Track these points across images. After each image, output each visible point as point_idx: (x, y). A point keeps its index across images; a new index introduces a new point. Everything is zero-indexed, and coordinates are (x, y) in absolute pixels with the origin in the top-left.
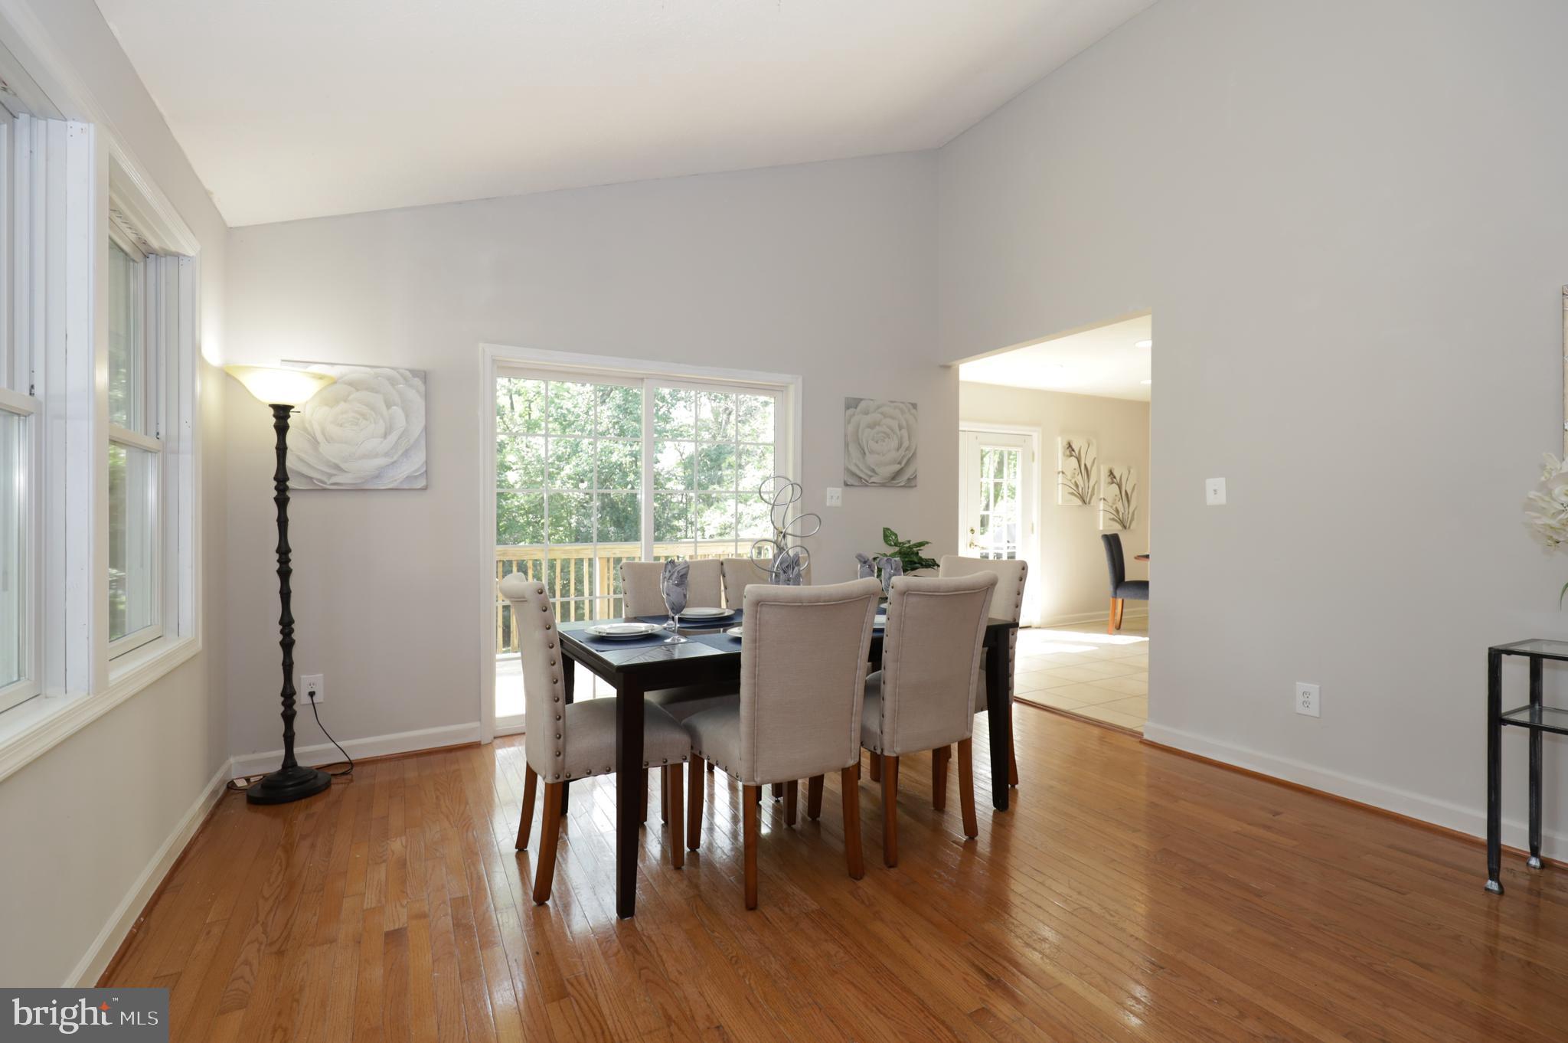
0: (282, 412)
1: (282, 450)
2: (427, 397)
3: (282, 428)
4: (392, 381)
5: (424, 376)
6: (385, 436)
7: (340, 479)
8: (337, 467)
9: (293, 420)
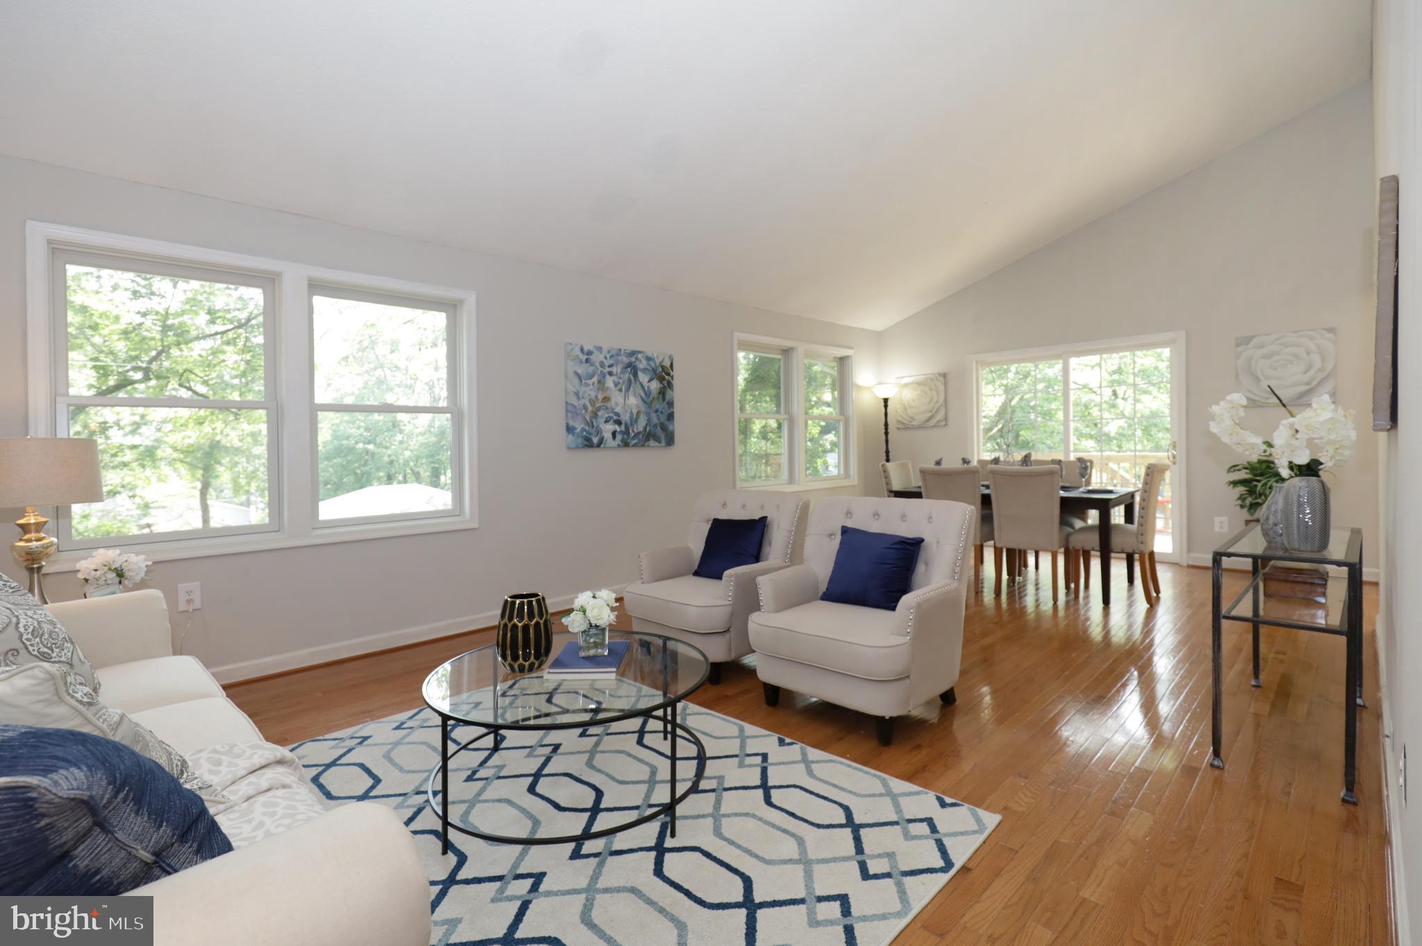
0: (886, 401)
1: (886, 414)
2: (945, 384)
3: (886, 406)
4: (932, 380)
5: (944, 375)
6: (930, 403)
7: (914, 423)
8: (912, 418)
9: (889, 403)
